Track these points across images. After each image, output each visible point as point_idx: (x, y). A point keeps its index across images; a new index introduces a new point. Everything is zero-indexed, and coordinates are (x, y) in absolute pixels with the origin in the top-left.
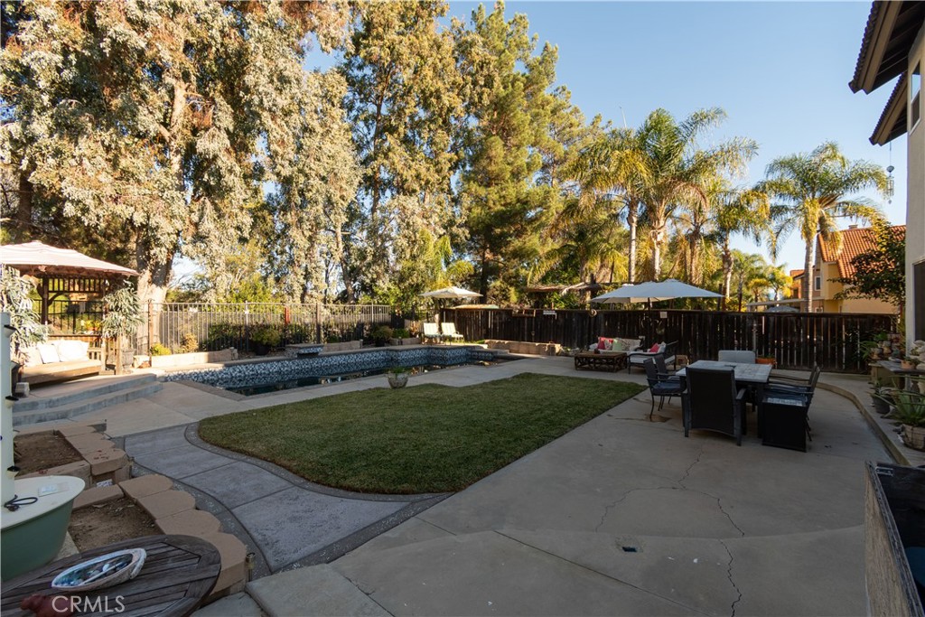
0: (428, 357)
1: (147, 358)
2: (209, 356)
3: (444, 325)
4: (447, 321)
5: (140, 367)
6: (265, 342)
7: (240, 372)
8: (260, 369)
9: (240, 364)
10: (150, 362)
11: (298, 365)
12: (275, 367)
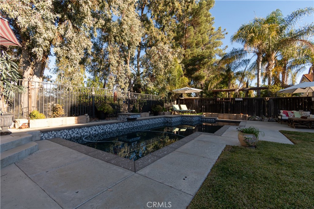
0: (182, 121)
1: (25, 121)
2: (78, 120)
3: (182, 106)
4: (182, 104)
5: (20, 128)
6: (105, 111)
7: (95, 131)
8: (107, 128)
9: (95, 125)
10: (29, 124)
11: (127, 126)
12: (115, 127)
